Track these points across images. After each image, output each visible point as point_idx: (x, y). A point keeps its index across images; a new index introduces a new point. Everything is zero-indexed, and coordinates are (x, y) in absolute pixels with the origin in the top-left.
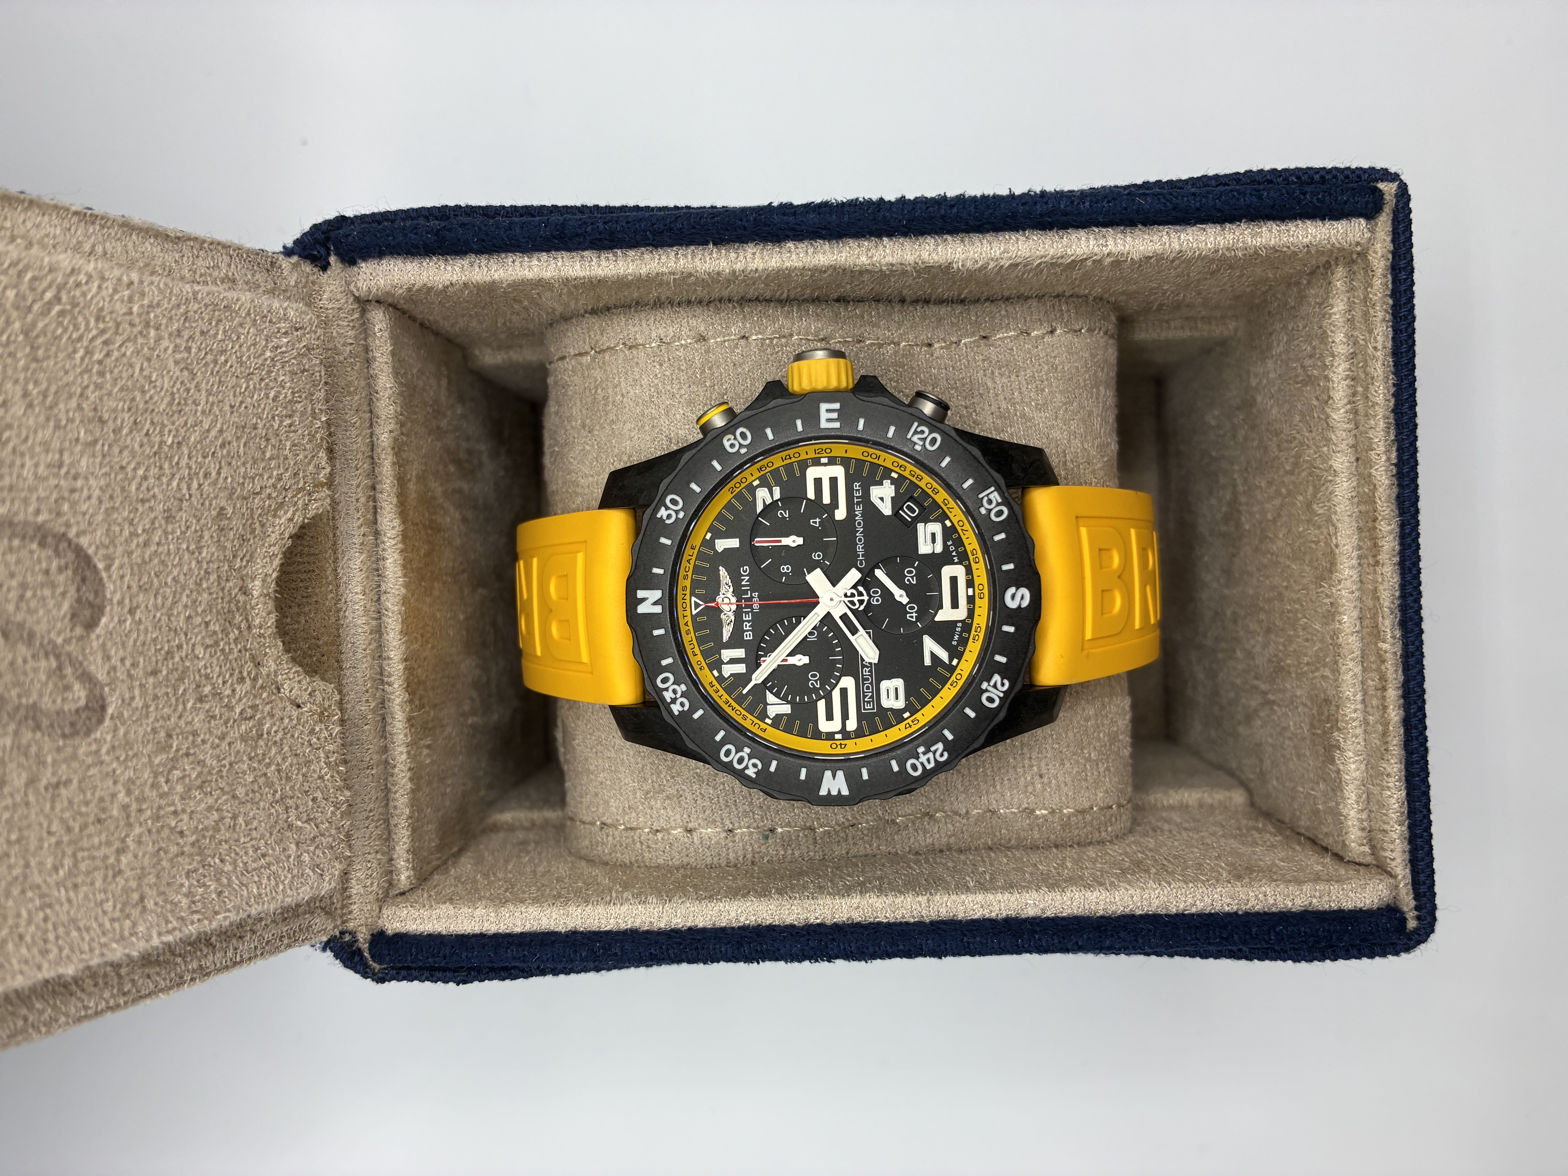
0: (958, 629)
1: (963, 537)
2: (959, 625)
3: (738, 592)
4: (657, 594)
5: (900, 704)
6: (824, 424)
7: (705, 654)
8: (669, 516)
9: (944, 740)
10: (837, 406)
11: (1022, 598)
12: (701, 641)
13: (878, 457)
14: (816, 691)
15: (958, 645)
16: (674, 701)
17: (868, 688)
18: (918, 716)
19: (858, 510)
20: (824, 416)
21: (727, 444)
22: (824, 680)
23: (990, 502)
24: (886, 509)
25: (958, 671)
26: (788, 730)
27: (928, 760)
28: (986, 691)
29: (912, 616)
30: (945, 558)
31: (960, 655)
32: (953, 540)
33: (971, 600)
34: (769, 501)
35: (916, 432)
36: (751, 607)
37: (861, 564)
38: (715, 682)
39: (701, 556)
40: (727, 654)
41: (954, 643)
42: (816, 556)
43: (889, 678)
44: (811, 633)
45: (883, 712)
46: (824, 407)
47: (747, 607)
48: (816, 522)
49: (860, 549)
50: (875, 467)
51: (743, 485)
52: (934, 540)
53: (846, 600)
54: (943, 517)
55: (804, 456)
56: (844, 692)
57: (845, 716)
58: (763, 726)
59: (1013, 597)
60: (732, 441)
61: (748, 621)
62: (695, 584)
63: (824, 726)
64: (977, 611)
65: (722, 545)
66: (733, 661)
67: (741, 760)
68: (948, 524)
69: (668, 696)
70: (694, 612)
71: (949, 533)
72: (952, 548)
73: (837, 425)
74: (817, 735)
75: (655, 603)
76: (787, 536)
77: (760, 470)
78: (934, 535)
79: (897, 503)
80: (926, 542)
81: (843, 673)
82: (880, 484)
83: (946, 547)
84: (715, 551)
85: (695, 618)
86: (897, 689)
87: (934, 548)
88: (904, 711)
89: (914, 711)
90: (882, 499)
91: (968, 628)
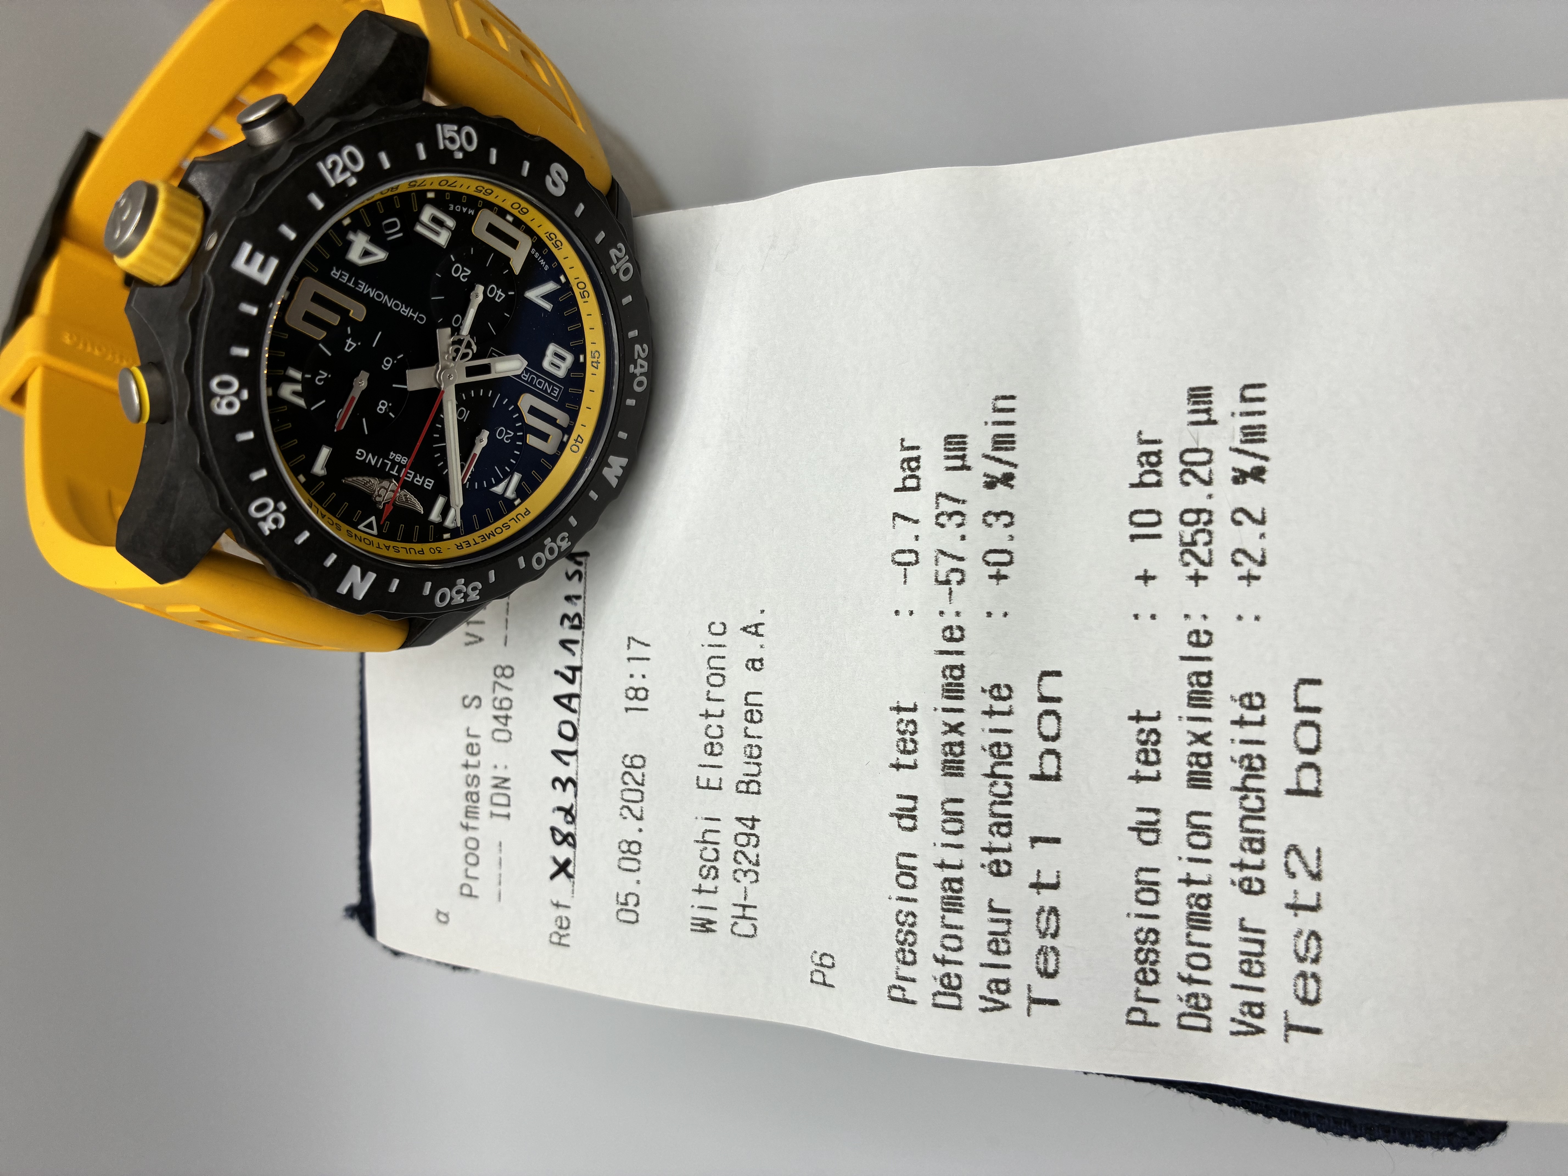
0: (537, 255)
2: (533, 252)
3: (382, 474)
4: (354, 572)
5: (570, 358)
6: (265, 278)
7: (423, 539)
8: (276, 521)
9: (635, 340)
10: (247, 248)
11: (559, 174)
12: (410, 539)
14: (515, 438)
15: (550, 266)
16: (466, 596)
17: (540, 383)
18: (589, 348)
19: (363, 288)
20: (252, 271)
21: (224, 411)
22: (511, 425)
23: (452, 140)
24: (381, 255)
25: (573, 283)
26: (535, 485)
27: (642, 366)
28: (618, 271)
29: (498, 294)
30: (464, 223)
31: (560, 270)
32: (450, 202)
33: (518, 223)
34: (299, 388)
36: (401, 467)
37: (421, 319)
38: (458, 541)
39: (321, 498)
40: (435, 516)
41: (546, 268)
42: (387, 366)
43: (543, 355)
44: (460, 414)
45: (569, 381)
46: (239, 264)
47: (399, 471)
48: (350, 345)
49: (406, 311)
50: (327, 238)
52: (441, 223)
53: (458, 359)
54: (423, 198)
56: (533, 411)
57: (551, 420)
58: (521, 509)
59: (555, 184)
60: (224, 402)
61: (415, 476)
62: (349, 521)
63: (550, 447)
64: (533, 226)
65: (319, 468)
66: (444, 512)
67: (551, 551)
68: (431, 195)
69: (459, 599)
70: (375, 532)
71: (443, 200)
72: (458, 208)
73: (274, 263)
74: (554, 459)
75: (363, 576)
76: (351, 387)
78: (435, 220)
79: (378, 239)
80: (437, 233)
81: (514, 401)
82: (348, 244)
83: (452, 214)
84: (322, 478)
85: (380, 535)
86: (556, 354)
87: (448, 228)
88: (577, 359)
89: (582, 349)
90: (366, 253)
91: (539, 244)
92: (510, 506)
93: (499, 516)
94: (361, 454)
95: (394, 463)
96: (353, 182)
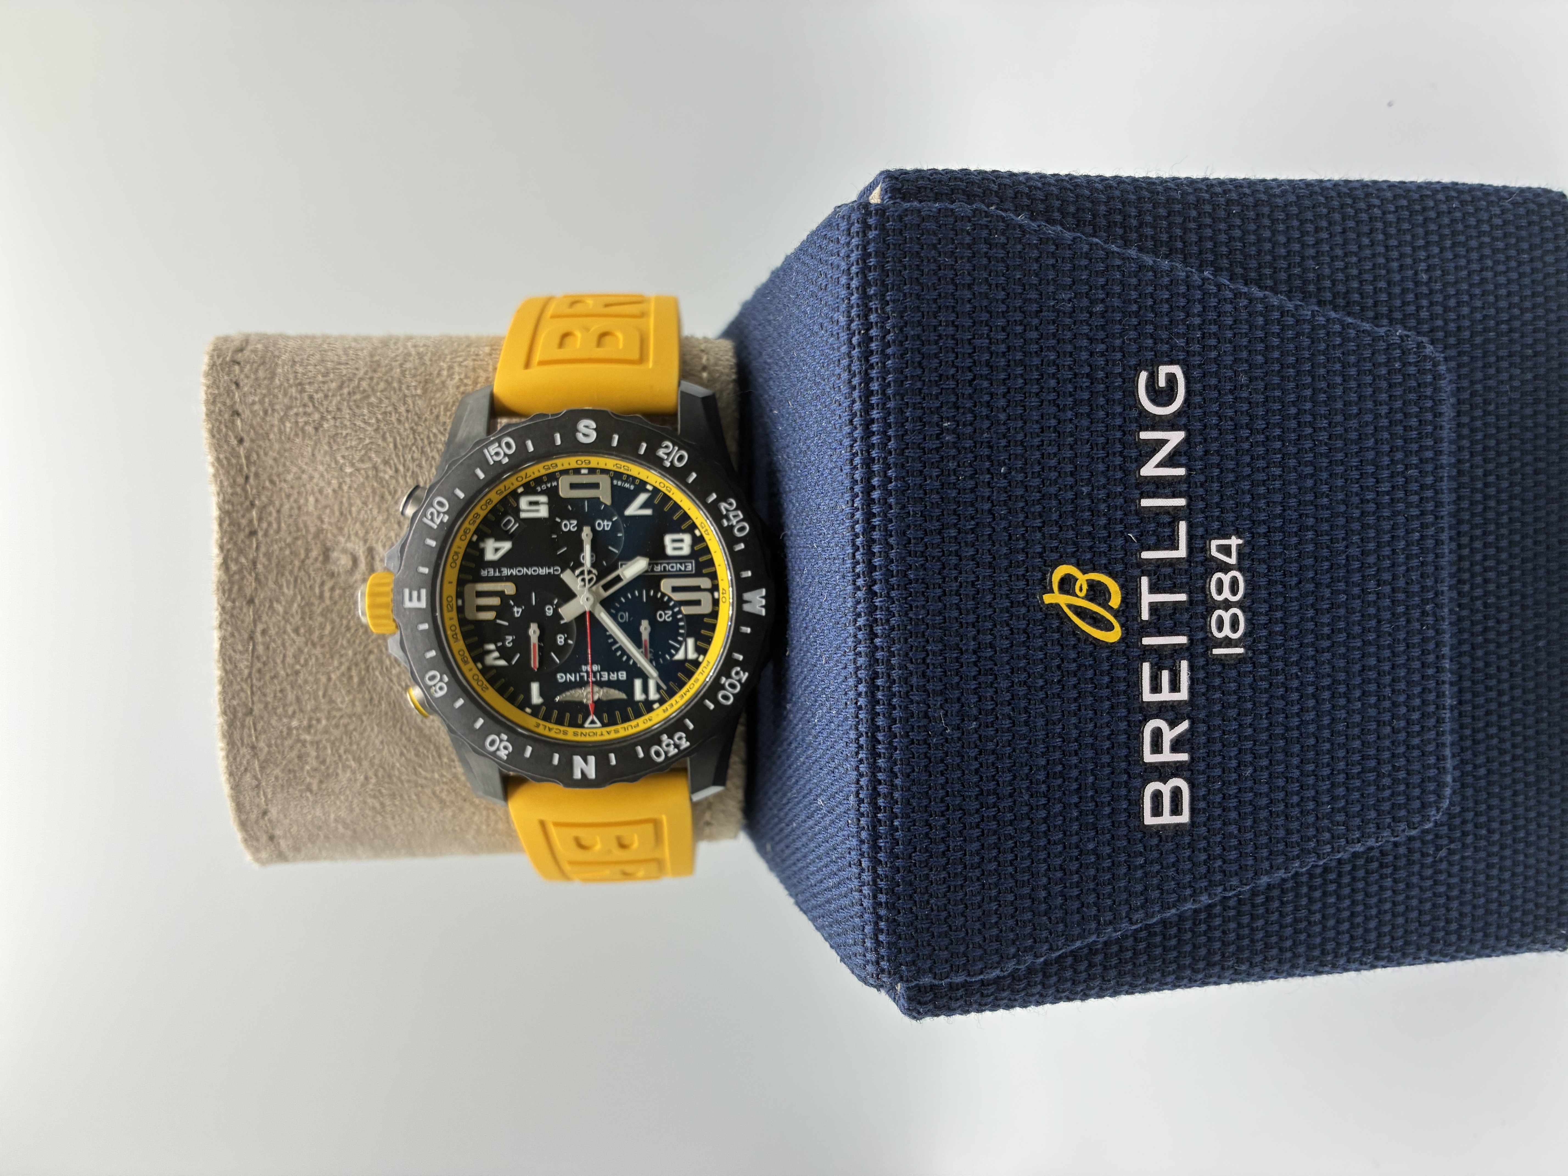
0: (620, 483)
1: (533, 477)
2: (615, 482)
3: (582, 684)
4: (578, 760)
5: (687, 538)
6: (422, 604)
7: (638, 715)
8: (506, 748)
10: (407, 592)
11: (586, 427)
12: (626, 719)
13: (456, 553)
14: (674, 615)
15: (634, 484)
16: (677, 746)
17: (672, 567)
18: (698, 523)
19: (506, 572)
20: (415, 604)
21: (440, 694)
22: (665, 606)
23: (497, 454)
24: (506, 546)
25: (657, 485)
26: (709, 640)
27: (735, 516)
28: (672, 462)
29: (605, 525)
30: (553, 494)
31: (644, 483)
32: (536, 486)
33: (592, 471)
34: (496, 654)
35: (432, 520)
36: (595, 674)
37: (557, 570)
38: (664, 707)
39: (547, 718)
40: (639, 696)
41: (632, 487)
42: (549, 612)
43: (663, 547)
45: (695, 554)
46: (407, 603)
47: (595, 676)
48: (517, 611)
49: (543, 571)
50: (466, 556)
51: (481, 677)
52: (536, 503)
53: (587, 586)
54: (515, 495)
55: (455, 622)
56: (675, 589)
57: (697, 589)
58: (704, 664)
59: (586, 436)
60: (437, 688)
61: (609, 675)
62: (574, 724)
63: (705, 608)
64: (604, 467)
65: (536, 699)
66: (645, 690)
67: (733, 686)
68: (520, 490)
69: (673, 751)
70: (599, 724)
71: (530, 488)
72: (544, 487)
73: (424, 592)
74: (714, 614)
75: (586, 761)
76: (529, 638)
77: (466, 662)
78: (531, 503)
79: (501, 536)
80: (537, 511)
81: (657, 588)
82: (482, 552)
83: (542, 493)
84: (542, 704)
85: (604, 725)
86: (674, 541)
87: (543, 503)
88: (693, 535)
89: (694, 526)
90: (497, 550)
91: (618, 475)
92: (696, 664)
93: (690, 674)
94: (561, 677)
95: (588, 673)
96: (449, 518)
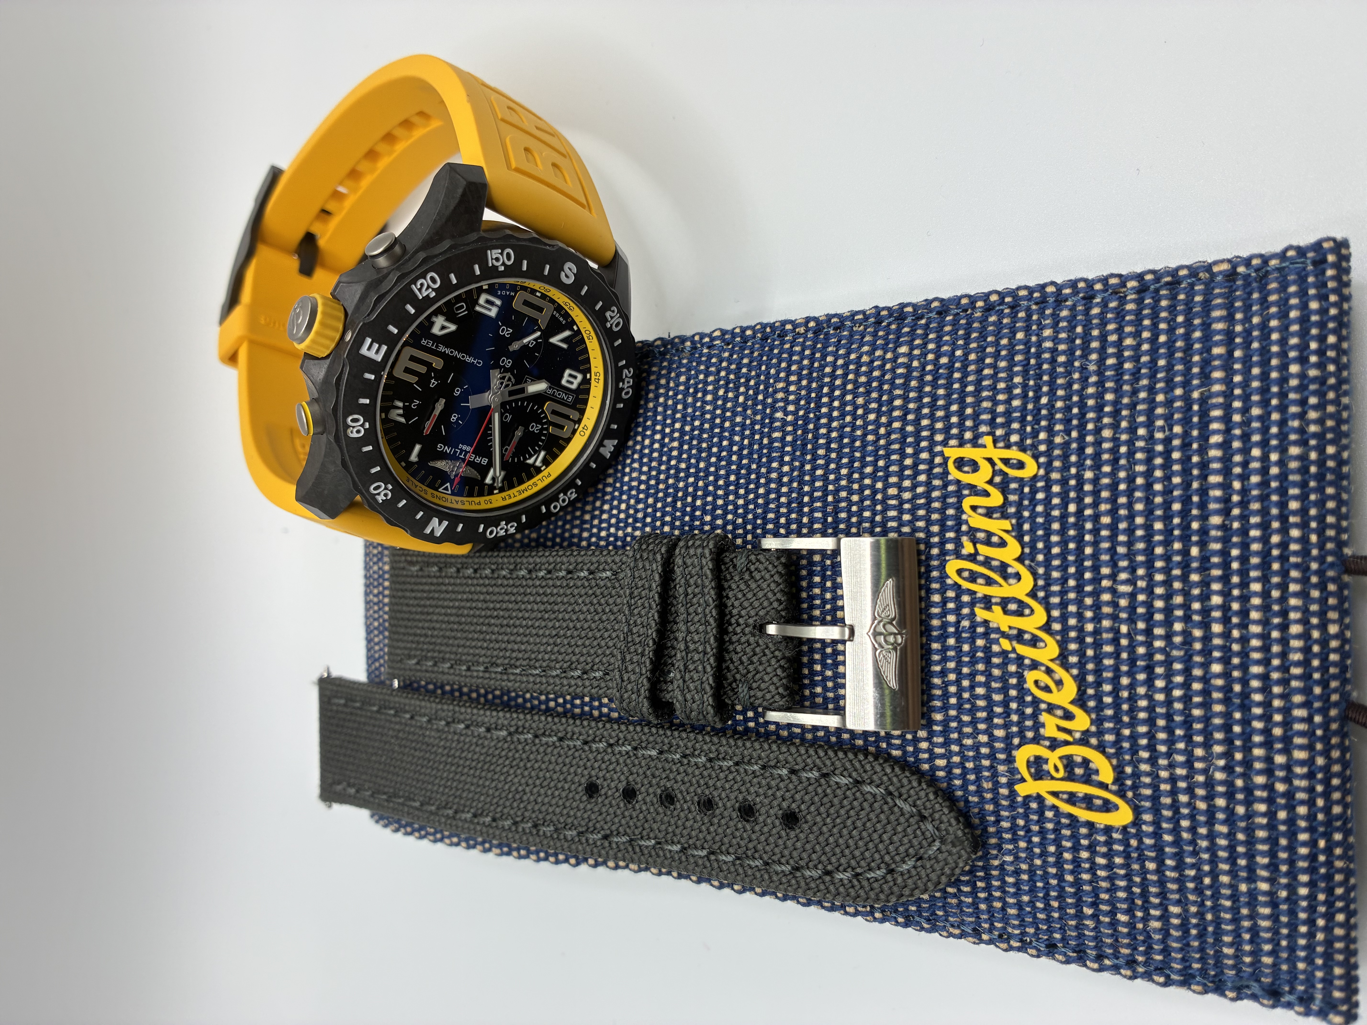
0: (558, 315)
1: (503, 283)
2: (555, 313)
3: (453, 457)
4: (434, 522)
5: (580, 377)
6: (379, 358)
7: (481, 494)
8: (386, 495)
9: (624, 367)
10: (369, 341)
11: (570, 269)
12: (472, 495)
14: (542, 429)
15: (566, 321)
16: (506, 531)
17: (559, 394)
18: (593, 369)
19: (442, 349)
20: (372, 354)
21: (355, 435)
22: (539, 421)
23: (497, 259)
24: (452, 327)
25: (582, 329)
26: (555, 457)
27: (629, 382)
28: (612, 325)
30: (508, 301)
31: (574, 322)
32: (500, 290)
33: (544, 297)
34: (401, 412)
36: (466, 452)
37: (480, 363)
38: (503, 495)
39: (415, 475)
40: (488, 480)
41: (564, 322)
42: (457, 392)
43: (561, 377)
44: (505, 417)
45: (579, 391)
46: (364, 351)
47: (465, 456)
48: (433, 383)
49: (469, 359)
52: (491, 303)
53: (502, 389)
54: (481, 291)
56: (554, 412)
57: (567, 417)
58: (545, 473)
59: (567, 276)
60: (355, 431)
61: (475, 458)
62: (432, 486)
63: (565, 433)
64: (555, 298)
65: (414, 457)
67: (564, 501)
68: (485, 288)
69: (501, 534)
70: (449, 492)
71: (494, 290)
72: (504, 293)
73: (384, 348)
74: (568, 440)
75: (440, 524)
76: (434, 408)
78: (488, 301)
79: (452, 319)
80: (490, 310)
81: (542, 406)
82: (432, 324)
83: (500, 297)
84: (416, 463)
85: (453, 494)
86: (571, 375)
87: (496, 306)
88: (585, 377)
89: (589, 370)
90: (443, 328)
91: (559, 308)
92: (538, 471)
93: (530, 477)
94: (440, 447)
95: (462, 450)
96: (433, 294)
